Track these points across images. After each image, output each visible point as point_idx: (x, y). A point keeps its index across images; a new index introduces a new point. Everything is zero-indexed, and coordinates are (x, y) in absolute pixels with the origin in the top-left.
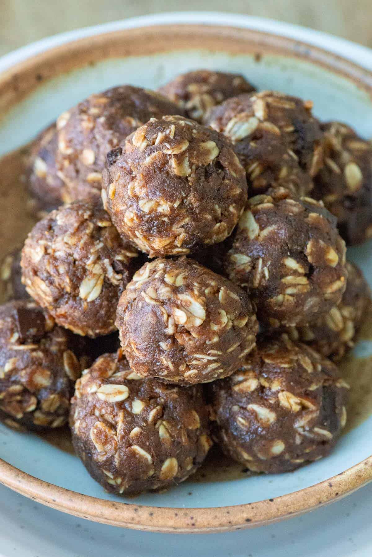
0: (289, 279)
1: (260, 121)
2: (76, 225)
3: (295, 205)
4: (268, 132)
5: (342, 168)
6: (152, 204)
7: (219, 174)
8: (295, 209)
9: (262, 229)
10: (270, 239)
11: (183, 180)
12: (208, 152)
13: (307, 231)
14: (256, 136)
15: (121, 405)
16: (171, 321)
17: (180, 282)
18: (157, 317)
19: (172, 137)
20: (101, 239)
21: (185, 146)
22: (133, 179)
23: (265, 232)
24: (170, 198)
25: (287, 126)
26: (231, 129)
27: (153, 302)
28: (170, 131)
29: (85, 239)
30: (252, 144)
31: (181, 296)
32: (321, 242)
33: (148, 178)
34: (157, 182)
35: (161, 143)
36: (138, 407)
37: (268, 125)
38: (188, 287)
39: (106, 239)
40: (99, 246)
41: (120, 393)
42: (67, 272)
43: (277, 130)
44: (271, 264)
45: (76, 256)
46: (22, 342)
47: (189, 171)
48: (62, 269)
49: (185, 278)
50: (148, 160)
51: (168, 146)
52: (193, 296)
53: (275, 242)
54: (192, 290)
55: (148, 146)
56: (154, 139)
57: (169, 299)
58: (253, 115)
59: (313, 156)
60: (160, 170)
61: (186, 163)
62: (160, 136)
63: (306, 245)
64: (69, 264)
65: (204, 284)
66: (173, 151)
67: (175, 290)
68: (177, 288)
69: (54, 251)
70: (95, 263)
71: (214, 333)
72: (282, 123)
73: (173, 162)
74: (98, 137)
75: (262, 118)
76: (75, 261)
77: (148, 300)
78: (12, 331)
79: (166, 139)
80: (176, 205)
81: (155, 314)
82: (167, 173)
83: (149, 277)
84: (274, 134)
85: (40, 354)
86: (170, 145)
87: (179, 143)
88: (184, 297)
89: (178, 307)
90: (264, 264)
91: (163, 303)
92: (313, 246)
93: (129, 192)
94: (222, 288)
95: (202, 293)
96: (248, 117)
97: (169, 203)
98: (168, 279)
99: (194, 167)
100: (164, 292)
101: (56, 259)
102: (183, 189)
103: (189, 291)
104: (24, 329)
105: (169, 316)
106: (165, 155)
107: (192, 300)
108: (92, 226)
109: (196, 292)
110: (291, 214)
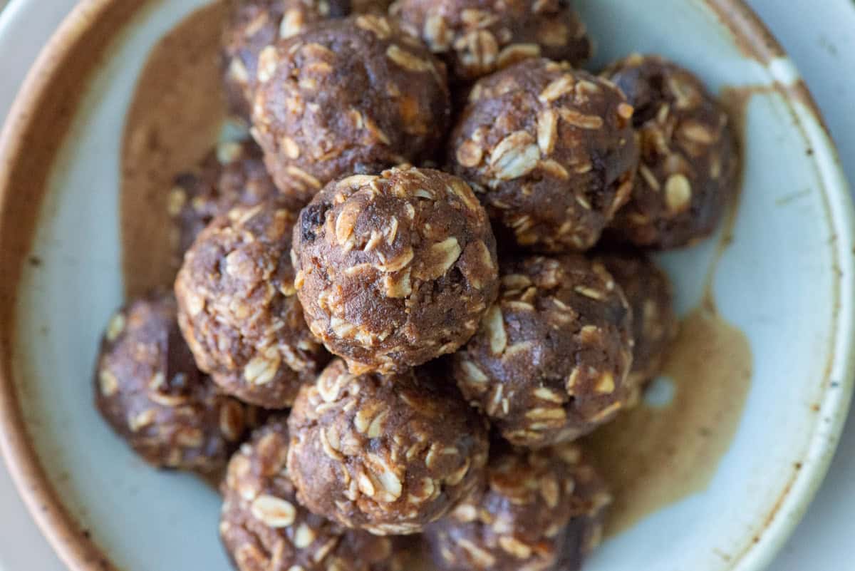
0: (538, 412)
1: (542, 157)
2: (250, 287)
3: (564, 312)
4: (551, 174)
5: (663, 180)
6: (347, 329)
7: (453, 289)
8: (564, 319)
9: (510, 342)
10: (519, 362)
11: (397, 303)
12: (443, 256)
13: (574, 354)
14: (532, 177)
15: (282, 532)
16: (353, 483)
17: (375, 431)
18: (336, 476)
19: (390, 242)
20: (283, 314)
21: (406, 260)
22: (327, 287)
23: (513, 350)
24: (376, 328)
25: (581, 164)
26: (498, 160)
27: (332, 456)
28: (390, 232)
29: (259, 313)
30: (524, 191)
31: (372, 457)
32: (592, 371)
33: (348, 294)
34: (358, 302)
35: (373, 251)
36: (304, 538)
37: (551, 164)
38: (385, 443)
39: (289, 316)
40: (278, 325)
41: (282, 515)
42: (230, 351)
43: (564, 172)
44: (515, 397)
45: (244, 332)
46: (165, 391)
47: (409, 291)
48: (224, 343)
49: (383, 425)
50: (350, 270)
51: (382, 260)
52: (388, 462)
53: (525, 367)
54: (389, 450)
55: (354, 248)
56: (364, 238)
57: (355, 456)
58: (536, 142)
59: (615, 196)
60: (367, 285)
61: (406, 280)
62: (375, 237)
63: (568, 373)
64: (234, 339)
65: (408, 441)
66: (388, 269)
67: (365, 443)
68: (369, 440)
69: (217, 312)
70: (269, 345)
71: (412, 507)
72: (574, 161)
73: (386, 280)
74: (306, 131)
75: (545, 153)
76: (242, 337)
77: (326, 449)
78: (155, 370)
79: (381, 245)
80: (382, 338)
81: (333, 471)
82: (377, 292)
83: (337, 401)
84: (559, 177)
85: (188, 411)
86: (385, 257)
87: (400, 253)
88: (377, 459)
89: (366, 471)
90: (505, 394)
91: (346, 459)
92: (579, 377)
93: (320, 303)
94: (433, 447)
95: (402, 458)
96: (526, 143)
97: (372, 334)
98: (360, 423)
99: (417, 284)
100: (350, 445)
101: (217, 324)
102: (396, 317)
103: (384, 451)
104: (170, 377)
105: (351, 479)
106: (374, 271)
107: (386, 467)
108: (272, 291)
109: (393, 457)
110: (556, 327)
